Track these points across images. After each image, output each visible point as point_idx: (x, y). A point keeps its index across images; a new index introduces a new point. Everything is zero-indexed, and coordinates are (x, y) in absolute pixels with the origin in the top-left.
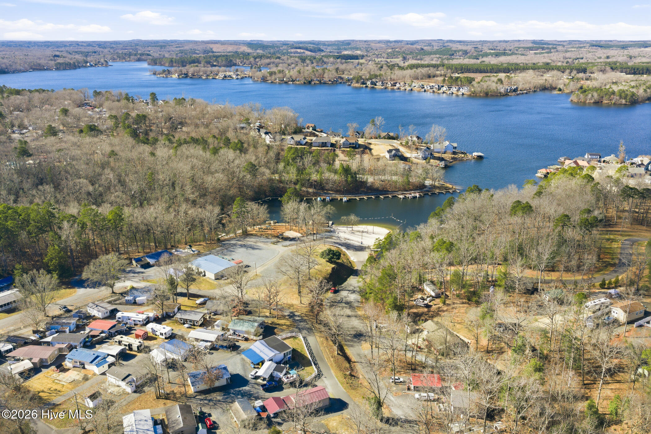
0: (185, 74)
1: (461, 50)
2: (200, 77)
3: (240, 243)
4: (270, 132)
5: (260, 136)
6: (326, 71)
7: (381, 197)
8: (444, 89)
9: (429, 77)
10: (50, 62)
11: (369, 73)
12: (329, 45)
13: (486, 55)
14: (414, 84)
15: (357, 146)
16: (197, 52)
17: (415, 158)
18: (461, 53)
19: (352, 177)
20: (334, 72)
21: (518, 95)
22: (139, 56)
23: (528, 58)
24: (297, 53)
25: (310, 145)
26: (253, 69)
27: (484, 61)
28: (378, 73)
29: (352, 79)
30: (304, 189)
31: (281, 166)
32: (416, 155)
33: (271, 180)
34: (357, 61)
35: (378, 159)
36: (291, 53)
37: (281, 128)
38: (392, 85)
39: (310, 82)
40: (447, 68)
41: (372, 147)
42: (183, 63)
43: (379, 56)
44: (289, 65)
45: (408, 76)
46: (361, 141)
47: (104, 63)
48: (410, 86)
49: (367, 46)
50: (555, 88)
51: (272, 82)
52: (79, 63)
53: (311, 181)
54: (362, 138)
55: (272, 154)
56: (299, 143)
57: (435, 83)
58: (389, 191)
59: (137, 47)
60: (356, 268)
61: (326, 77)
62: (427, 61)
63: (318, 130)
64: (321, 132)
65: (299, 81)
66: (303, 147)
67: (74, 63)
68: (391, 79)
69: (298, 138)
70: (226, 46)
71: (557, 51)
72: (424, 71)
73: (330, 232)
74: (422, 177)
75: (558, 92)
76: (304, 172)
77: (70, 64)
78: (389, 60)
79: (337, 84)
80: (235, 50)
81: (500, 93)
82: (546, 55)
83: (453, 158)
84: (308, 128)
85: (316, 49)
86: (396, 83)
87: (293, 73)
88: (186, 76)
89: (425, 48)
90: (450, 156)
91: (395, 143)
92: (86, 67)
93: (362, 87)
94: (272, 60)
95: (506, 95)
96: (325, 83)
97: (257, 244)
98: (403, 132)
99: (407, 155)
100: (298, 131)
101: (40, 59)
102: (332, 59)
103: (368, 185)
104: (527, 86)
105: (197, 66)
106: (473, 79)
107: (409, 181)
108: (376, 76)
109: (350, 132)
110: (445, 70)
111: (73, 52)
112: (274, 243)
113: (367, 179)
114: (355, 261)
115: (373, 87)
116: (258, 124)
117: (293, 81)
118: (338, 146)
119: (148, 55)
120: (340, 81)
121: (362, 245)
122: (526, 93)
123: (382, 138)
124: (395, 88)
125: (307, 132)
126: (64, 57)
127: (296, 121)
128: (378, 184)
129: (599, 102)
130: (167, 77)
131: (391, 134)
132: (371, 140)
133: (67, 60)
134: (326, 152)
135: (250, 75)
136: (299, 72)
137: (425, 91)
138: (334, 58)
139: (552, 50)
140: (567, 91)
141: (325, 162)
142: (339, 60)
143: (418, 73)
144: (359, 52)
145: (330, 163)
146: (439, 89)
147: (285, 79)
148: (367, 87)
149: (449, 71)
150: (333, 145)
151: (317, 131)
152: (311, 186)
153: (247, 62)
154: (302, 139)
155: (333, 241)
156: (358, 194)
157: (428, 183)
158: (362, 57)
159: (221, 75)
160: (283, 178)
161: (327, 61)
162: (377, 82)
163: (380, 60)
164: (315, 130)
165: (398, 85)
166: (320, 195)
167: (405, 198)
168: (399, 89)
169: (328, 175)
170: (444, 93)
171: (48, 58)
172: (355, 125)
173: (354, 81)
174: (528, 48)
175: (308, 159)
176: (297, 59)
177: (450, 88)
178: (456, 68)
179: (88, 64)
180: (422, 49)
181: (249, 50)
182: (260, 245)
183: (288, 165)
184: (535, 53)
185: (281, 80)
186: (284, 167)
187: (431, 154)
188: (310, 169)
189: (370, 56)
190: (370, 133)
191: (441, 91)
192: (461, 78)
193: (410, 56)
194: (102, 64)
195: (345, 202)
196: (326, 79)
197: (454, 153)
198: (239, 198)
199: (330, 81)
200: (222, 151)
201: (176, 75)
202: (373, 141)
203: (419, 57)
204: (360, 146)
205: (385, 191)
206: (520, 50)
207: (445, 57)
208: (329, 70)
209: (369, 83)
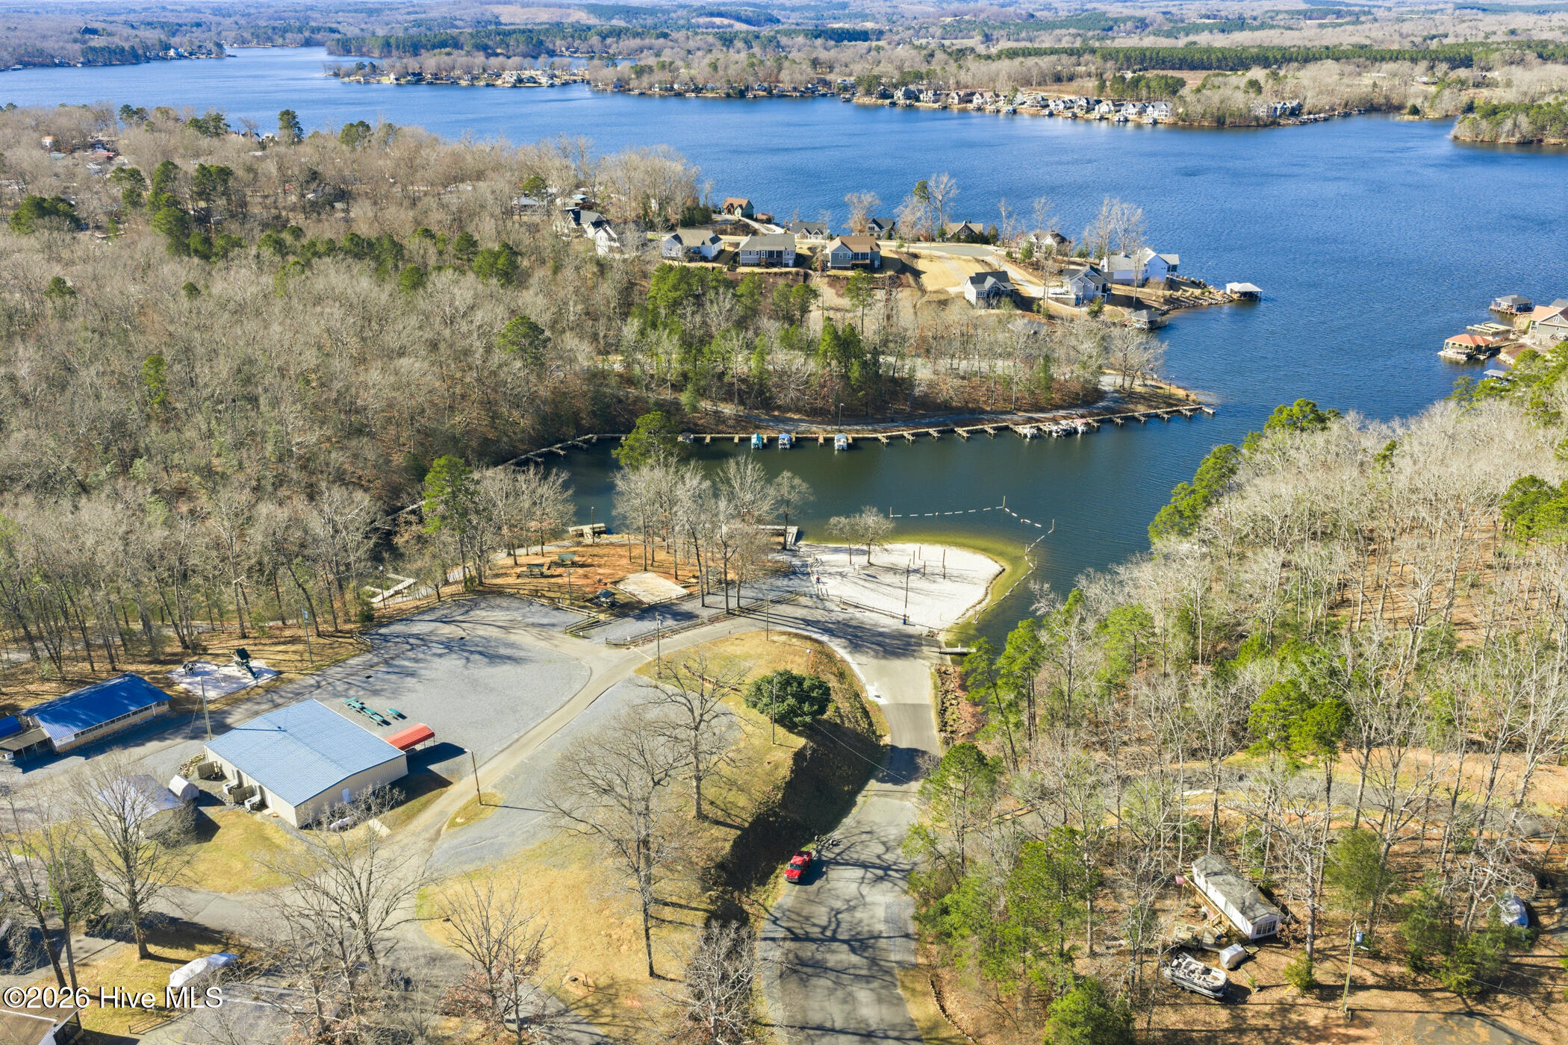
0: (414, 74)
1: (1129, 18)
2: (455, 83)
3: (447, 630)
4: (608, 222)
5: (581, 233)
6: (786, 64)
7: (960, 430)
8: (1104, 108)
9: (1058, 79)
10: (69, 46)
11: (900, 68)
12: (793, 9)
13: (1197, 29)
14: (1020, 98)
15: (877, 263)
16: (458, 23)
17: (1057, 300)
18: (1129, 25)
19: (864, 364)
20: (806, 67)
21: (1304, 123)
22: (307, 34)
23: (1306, 33)
24: (713, 26)
25: (733, 259)
26: (596, 62)
27: (1195, 43)
28: (924, 68)
29: (853, 86)
30: (706, 405)
31: (631, 329)
32: (1058, 290)
33: (596, 377)
34: (867, 44)
35: (944, 303)
36: (699, 27)
37: (646, 208)
38: (961, 100)
39: (742, 94)
40: (1106, 58)
41: (920, 265)
42: (415, 48)
43: (923, 31)
44: (689, 52)
45: (1003, 75)
46: (888, 249)
47: (214, 49)
48: (1011, 102)
49: (889, 10)
50: (1399, 108)
51: (642, 94)
52: (146, 48)
53: (727, 379)
54: (890, 237)
55: (607, 290)
56: (695, 254)
57: (1074, 93)
58: (984, 412)
59: (309, 13)
60: (887, 740)
61: (787, 80)
62: (1046, 41)
63: (760, 217)
64: (769, 221)
65: (713, 89)
66: (710, 265)
67: (133, 48)
68: (958, 83)
69: (694, 238)
70: (533, 10)
71: (1376, 20)
72: (1045, 62)
73: (790, 572)
74: (1094, 364)
75: (1411, 117)
76: (706, 350)
77: (123, 50)
78: (947, 43)
79: (814, 98)
80: (556, 19)
81: (1257, 119)
82: (1350, 28)
83: (1168, 301)
84: (730, 209)
85: (762, 18)
86: (973, 94)
87: (698, 69)
88: (418, 78)
89: (1038, 14)
90: (1160, 293)
91: (991, 253)
92: (164, 59)
93: (882, 106)
94: (647, 41)
95: (1272, 122)
96: (782, 96)
97: (512, 638)
98: (1012, 222)
99: (1032, 289)
100: (697, 217)
101: (44, 37)
102: (801, 39)
103: (917, 391)
104: (1325, 101)
105: (449, 54)
106: (1182, 83)
107: (1052, 379)
108: (919, 76)
109: (856, 219)
110: (1099, 61)
111: (142, 23)
112: (580, 631)
113: (913, 370)
114: (882, 702)
115: (910, 106)
116: (578, 197)
117: (698, 90)
118: (818, 265)
119: (333, 31)
120: (822, 90)
121: (909, 630)
122: (1326, 120)
123: (948, 240)
124: (970, 106)
125: (726, 222)
126: (110, 34)
127: (693, 188)
128: (949, 389)
129: (1531, 142)
130: (367, 83)
131: (977, 227)
132: (918, 245)
133: (117, 41)
134: (781, 282)
135: (587, 77)
136: (714, 67)
137: (1051, 115)
138: (806, 35)
139: (1363, 18)
140: (1433, 115)
141: (775, 316)
142: (819, 42)
143: (1029, 69)
144: (869, 25)
145: (792, 318)
146: (1089, 110)
147: (676, 86)
148: (894, 104)
149: (1110, 64)
150: (801, 260)
151: (756, 220)
152: (729, 394)
153: (584, 47)
154: (708, 243)
155: (800, 612)
156: (883, 421)
157: (1109, 382)
158: (879, 34)
159: (509, 77)
160: (637, 370)
161: (791, 43)
162: (920, 91)
163: (924, 41)
164: (750, 217)
165: (977, 100)
166: (757, 427)
167: (1040, 436)
168: (979, 109)
169: (781, 358)
170: (1102, 118)
171: (66, 37)
172: (868, 198)
173: (861, 90)
174: (1299, 12)
175: (719, 309)
176: (711, 39)
177: (1118, 105)
178: (1128, 59)
179: (172, 52)
180: (1032, 16)
181: (593, 21)
182: (524, 638)
183: (654, 326)
184: (1321, 26)
185: (666, 89)
186: (642, 332)
187: (1105, 289)
188: (724, 337)
189: (898, 33)
190: (914, 225)
191: (1095, 114)
192: (1149, 81)
193: (1002, 32)
194: (209, 53)
195: (842, 450)
196: (786, 85)
197: (1172, 285)
198: (443, 461)
199: (795, 89)
200: (441, 280)
201: (392, 76)
202: (921, 248)
203: (1023, 35)
204: (884, 263)
205: (972, 411)
206: (1280, 17)
207: (1091, 34)
208: (794, 62)
209: (899, 94)
